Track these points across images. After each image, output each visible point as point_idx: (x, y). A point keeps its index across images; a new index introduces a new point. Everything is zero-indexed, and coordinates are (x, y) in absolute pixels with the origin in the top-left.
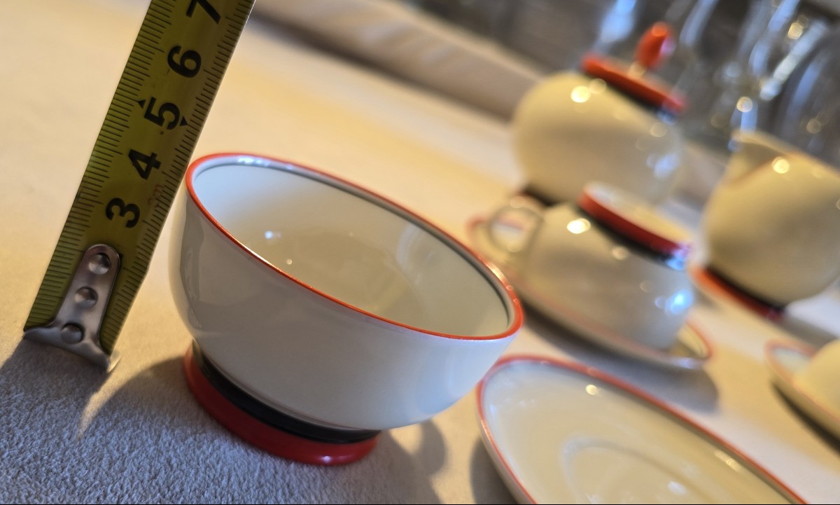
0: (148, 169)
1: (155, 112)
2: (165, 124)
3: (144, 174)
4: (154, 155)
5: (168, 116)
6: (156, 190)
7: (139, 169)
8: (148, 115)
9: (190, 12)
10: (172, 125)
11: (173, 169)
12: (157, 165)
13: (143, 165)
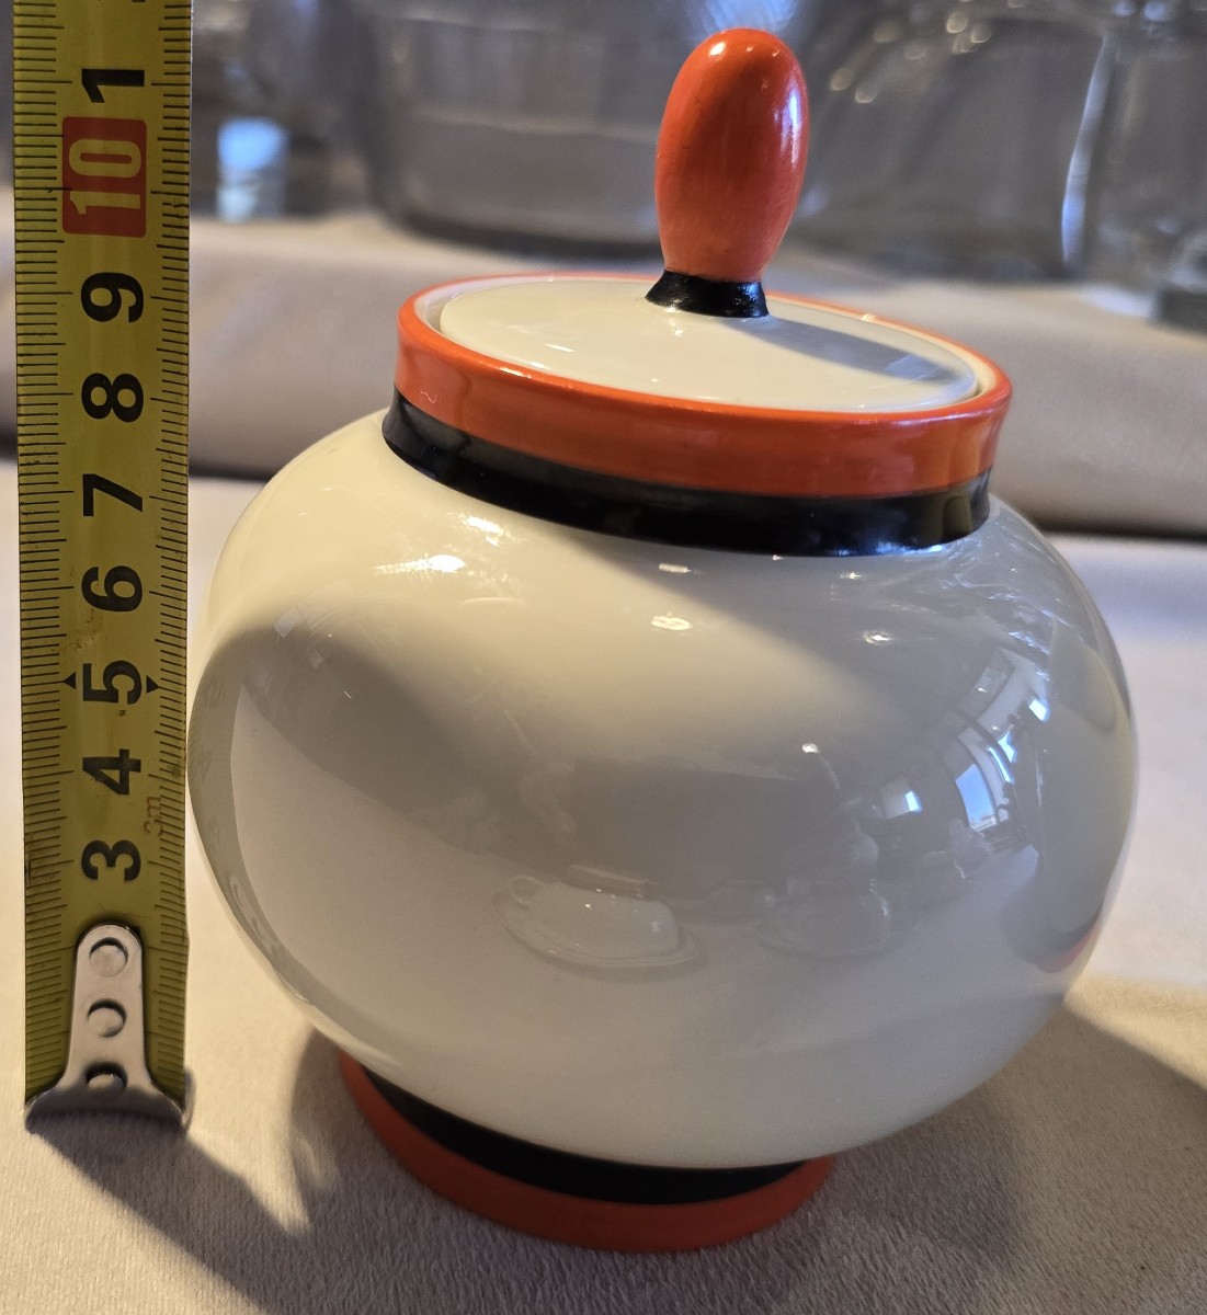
0: (124, 779)
1: (98, 684)
2: (123, 697)
3: (122, 788)
4: (124, 753)
5: (123, 683)
6: (150, 808)
7: (109, 783)
8: (89, 695)
9: (88, 511)
10: (134, 696)
11: (164, 766)
12: (137, 766)
13: (115, 775)
